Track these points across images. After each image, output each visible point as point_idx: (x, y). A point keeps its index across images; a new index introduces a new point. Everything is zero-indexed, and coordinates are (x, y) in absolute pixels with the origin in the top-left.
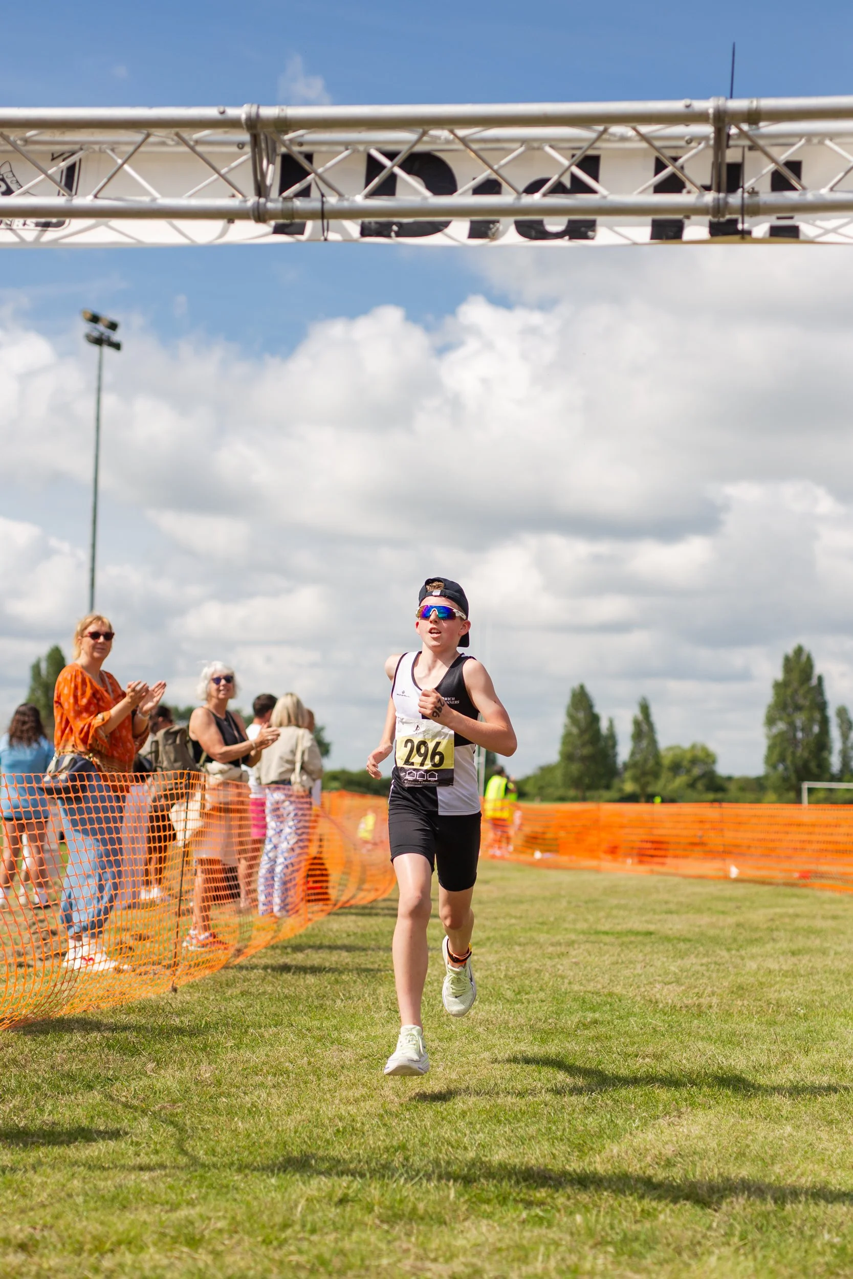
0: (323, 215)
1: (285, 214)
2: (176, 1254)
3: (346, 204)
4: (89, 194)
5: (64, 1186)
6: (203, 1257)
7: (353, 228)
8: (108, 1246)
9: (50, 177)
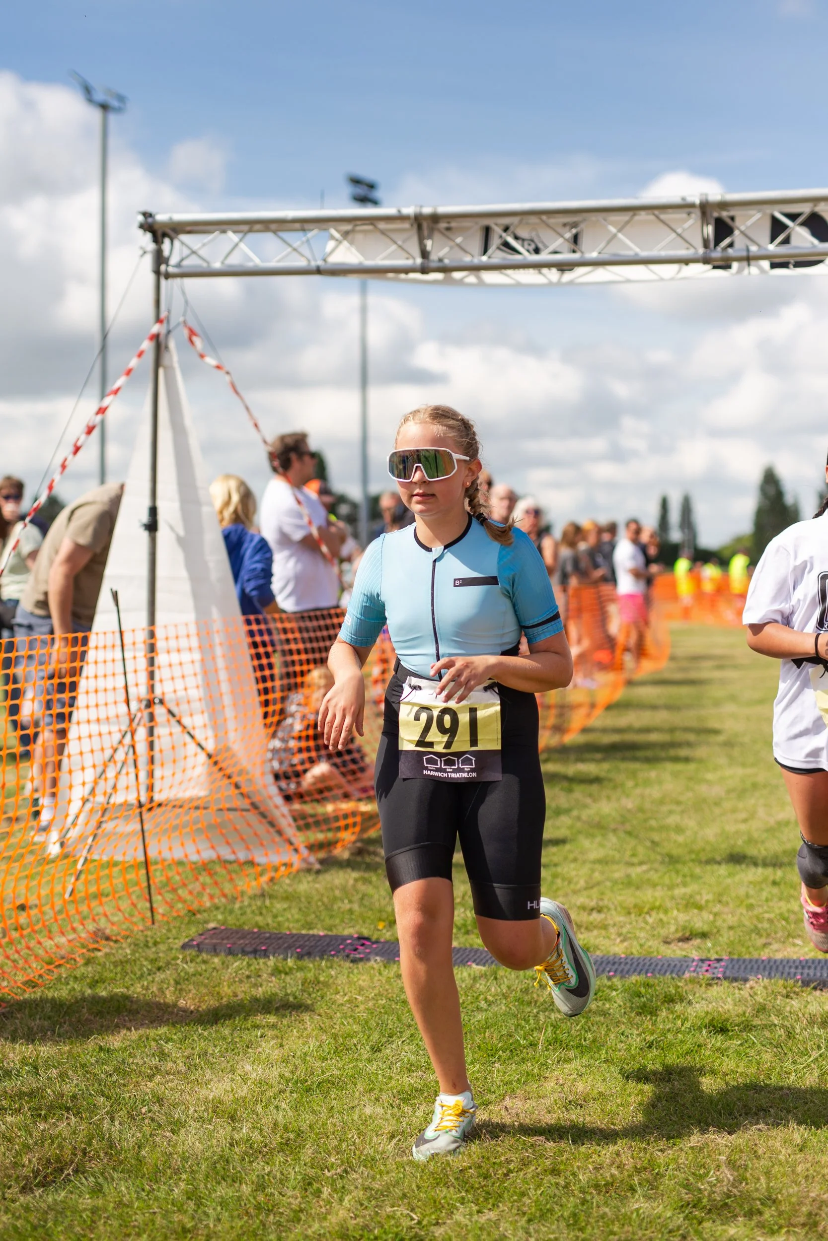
0: (748, 259)
1: (722, 259)
2: (691, 914)
3: (763, 253)
4: (593, 251)
5: (590, 877)
6: (707, 916)
7: (766, 264)
8: (646, 910)
9: (567, 240)
